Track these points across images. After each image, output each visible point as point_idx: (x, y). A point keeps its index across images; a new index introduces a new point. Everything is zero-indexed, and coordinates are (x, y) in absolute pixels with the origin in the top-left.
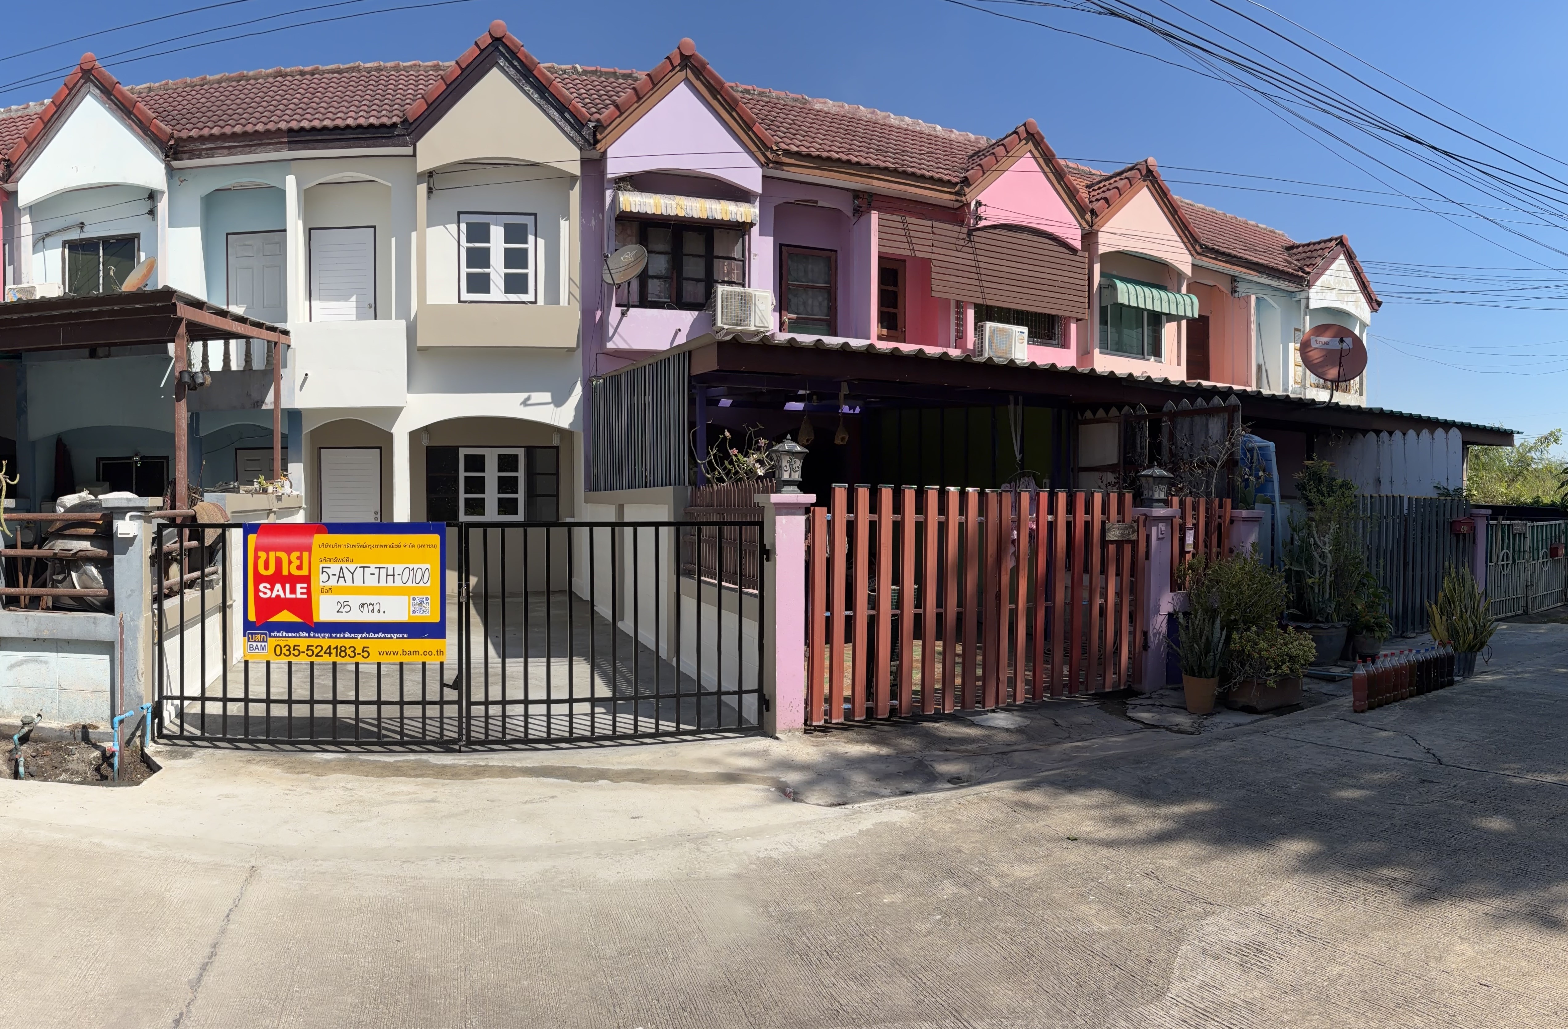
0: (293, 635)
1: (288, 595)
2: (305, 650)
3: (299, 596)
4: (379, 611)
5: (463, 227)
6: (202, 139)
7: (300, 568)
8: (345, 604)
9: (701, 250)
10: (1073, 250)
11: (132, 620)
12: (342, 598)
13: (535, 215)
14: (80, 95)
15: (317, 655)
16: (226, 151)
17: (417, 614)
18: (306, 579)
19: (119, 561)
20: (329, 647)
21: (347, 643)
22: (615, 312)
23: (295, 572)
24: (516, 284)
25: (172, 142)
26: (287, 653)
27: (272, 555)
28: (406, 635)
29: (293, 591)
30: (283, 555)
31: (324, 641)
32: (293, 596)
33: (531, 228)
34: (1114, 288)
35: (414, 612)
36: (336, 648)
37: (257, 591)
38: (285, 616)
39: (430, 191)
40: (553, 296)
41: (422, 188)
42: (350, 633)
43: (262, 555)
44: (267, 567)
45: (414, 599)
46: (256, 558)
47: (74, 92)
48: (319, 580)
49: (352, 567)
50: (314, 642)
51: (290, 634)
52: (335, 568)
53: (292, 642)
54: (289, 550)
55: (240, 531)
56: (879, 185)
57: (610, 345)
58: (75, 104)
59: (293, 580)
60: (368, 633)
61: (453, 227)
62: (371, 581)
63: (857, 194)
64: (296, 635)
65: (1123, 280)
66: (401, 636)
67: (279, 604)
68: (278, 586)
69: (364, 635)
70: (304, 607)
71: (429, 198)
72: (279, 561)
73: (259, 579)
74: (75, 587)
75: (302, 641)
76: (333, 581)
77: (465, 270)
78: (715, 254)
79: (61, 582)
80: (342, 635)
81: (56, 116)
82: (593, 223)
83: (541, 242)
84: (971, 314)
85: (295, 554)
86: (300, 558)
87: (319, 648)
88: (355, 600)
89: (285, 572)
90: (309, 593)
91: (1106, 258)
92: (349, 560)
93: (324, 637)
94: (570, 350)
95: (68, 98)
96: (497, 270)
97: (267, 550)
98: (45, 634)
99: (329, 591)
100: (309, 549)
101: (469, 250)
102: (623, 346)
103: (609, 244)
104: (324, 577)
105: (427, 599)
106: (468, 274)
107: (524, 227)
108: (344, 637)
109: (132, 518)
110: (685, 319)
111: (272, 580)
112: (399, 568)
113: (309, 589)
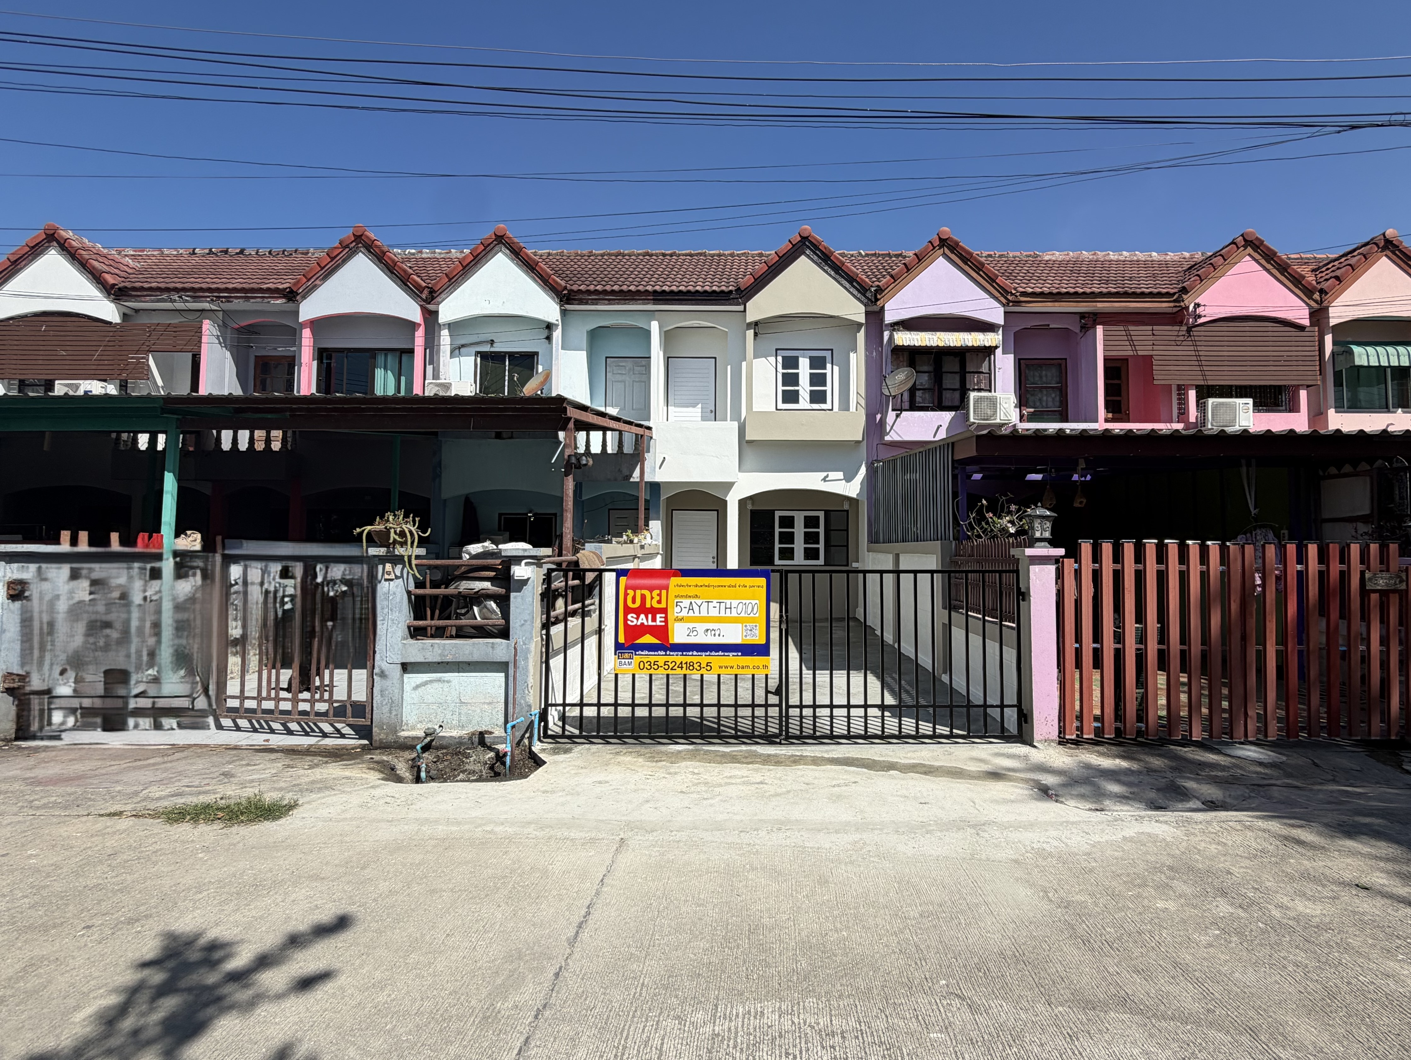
0: (653, 653)
1: (650, 623)
2: (662, 665)
3: (658, 623)
4: (719, 635)
5: (780, 359)
6: (589, 292)
7: (659, 602)
8: (693, 630)
9: (957, 368)
10: (1300, 328)
11: (525, 644)
12: (691, 625)
13: (832, 350)
14: (494, 251)
15: (672, 669)
16: (606, 302)
17: (748, 638)
18: (664, 611)
19: (515, 597)
20: (681, 663)
21: (695, 659)
22: (891, 415)
23: (656, 605)
24: (818, 397)
25: (565, 292)
26: (649, 667)
27: (639, 593)
28: (740, 654)
29: (654, 619)
30: (647, 593)
31: (677, 658)
32: (654, 624)
33: (829, 359)
35: (746, 636)
36: (686, 663)
37: (626, 620)
38: (648, 639)
39: (756, 335)
40: (845, 405)
41: (750, 333)
42: (697, 652)
43: (631, 592)
44: (634, 601)
45: (746, 626)
46: (626, 595)
47: (488, 248)
48: (674, 612)
49: (699, 602)
50: (670, 659)
51: (651, 653)
52: (686, 602)
53: (652, 659)
54: (651, 589)
55: (614, 574)
56: (1101, 306)
57: (887, 438)
58: (489, 257)
59: (653, 612)
60: (711, 652)
61: (772, 359)
62: (714, 613)
63: (1082, 315)
64: (656, 653)
66: (735, 654)
67: (643, 630)
68: (642, 616)
69: (707, 654)
70: (662, 632)
71: (755, 339)
72: (643, 597)
73: (628, 610)
74: (476, 619)
75: (660, 658)
76: (684, 613)
77: (780, 388)
78: (967, 370)
79: (464, 615)
80: (691, 653)
81: (473, 263)
82: (874, 354)
83: (836, 369)
84: (1192, 393)
85: (656, 592)
86: (660, 595)
87: (674, 664)
88: (701, 627)
89: (648, 605)
90: (666, 621)
92: (696, 597)
93: (677, 655)
94: (858, 442)
95: (484, 253)
96: (804, 388)
97: (635, 588)
98: (449, 658)
99: (681, 620)
100: (667, 588)
101: (783, 374)
102: (897, 438)
103: (888, 367)
104: (678, 609)
105: (756, 626)
106: (783, 391)
107: (824, 359)
108: (692, 655)
109: (527, 564)
110: (947, 417)
111: (638, 612)
112: (735, 603)
113: (666, 618)
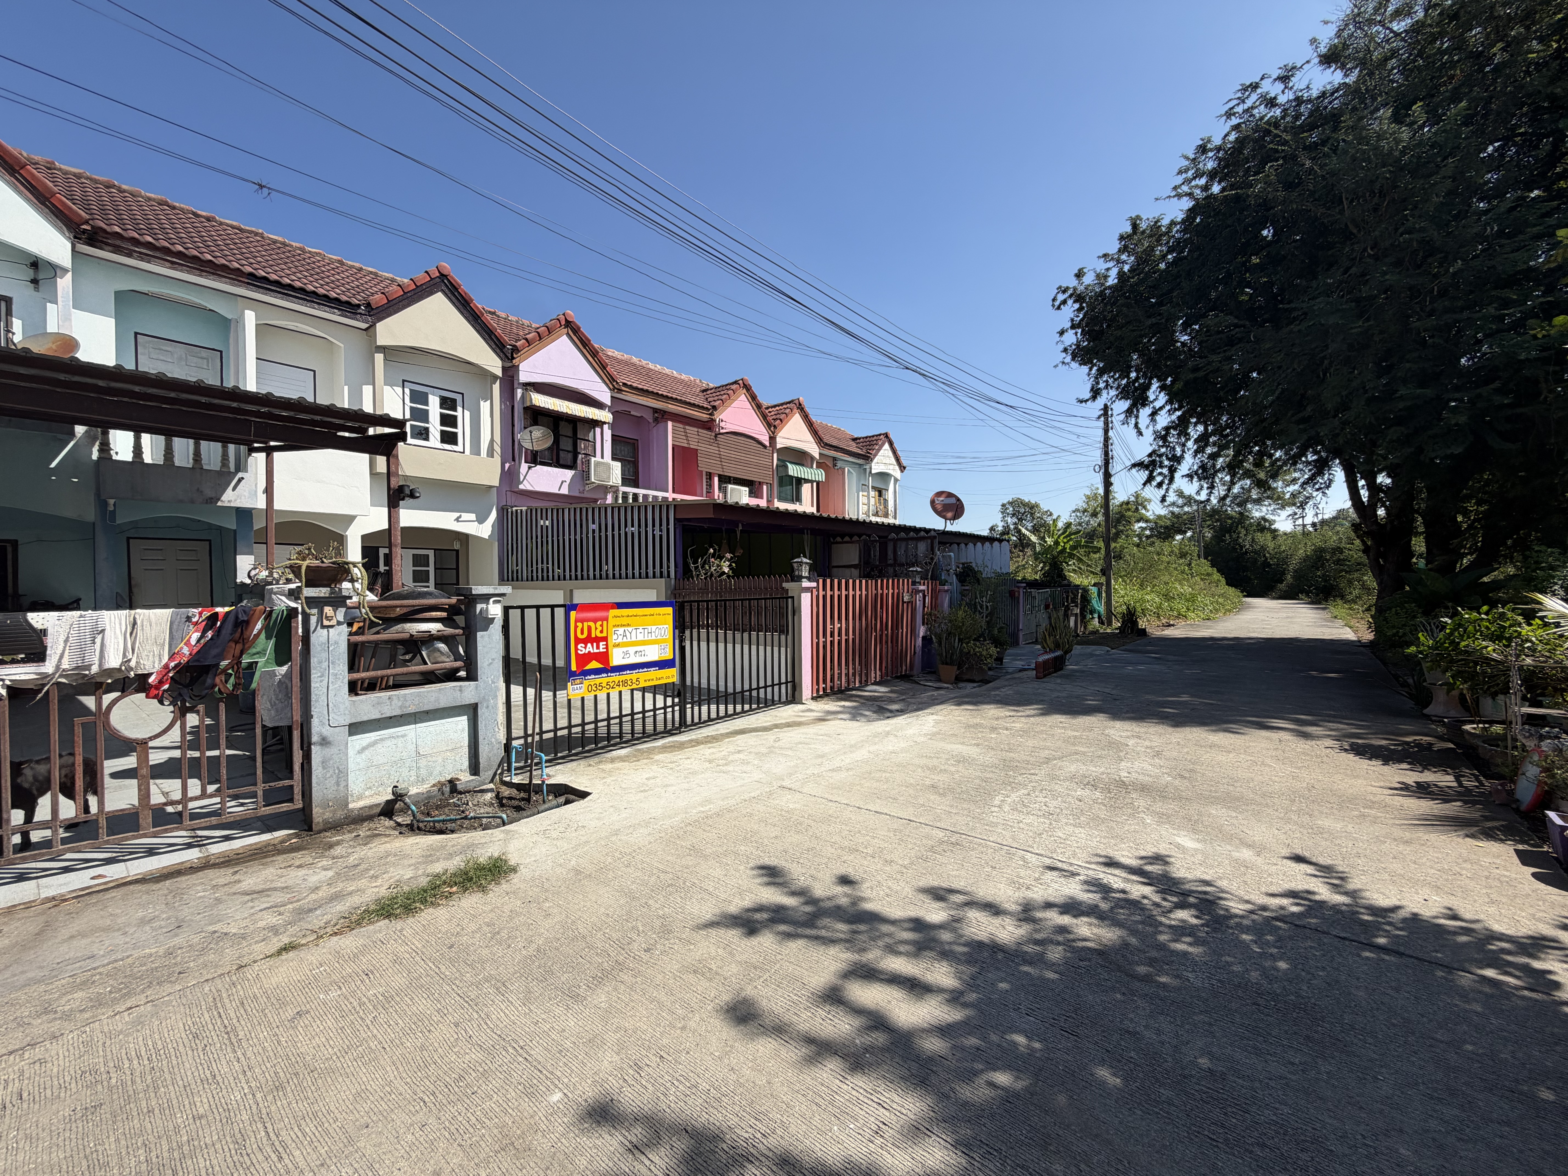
1: (596, 651)
2: (604, 685)
3: (601, 650)
4: (644, 655)
5: (407, 391)
7: (602, 632)
8: (627, 653)
10: (765, 447)
12: (625, 649)
17: (661, 655)
18: (605, 639)
19: (482, 637)
20: (616, 682)
21: (628, 677)
23: (599, 635)
26: (595, 689)
27: (586, 624)
28: (657, 668)
29: (598, 648)
30: (592, 624)
31: (613, 678)
32: (598, 651)
34: (787, 467)
35: (659, 654)
36: (622, 681)
37: (576, 649)
38: (594, 665)
42: (627, 671)
43: (579, 625)
44: (582, 633)
45: (660, 646)
46: (576, 627)
48: (613, 639)
49: (630, 629)
50: (610, 679)
51: (596, 676)
52: (621, 630)
53: (598, 681)
54: (595, 621)
55: (562, 610)
59: (598, 640)
60: (640, 669)
61: (399, 390)
62: (640, 637)
64: (603, 676)
65: (791, 463)
66: (655, 669)
67: (590, 657)
68: (589, 645)
69: (637, 671)
70: (604, 657)
72: (589, 628)
73: (578, 641)
74: (426, 664)
75: (604, 680)
76: (620, 640)
79: (409, 661)
80: (618, 674)
84: (716, 479)
85: (599, 623)
86: (602, 626)
87: (612, 684)
88: (632, 650)
89: (593, 636)
90: (607, 648)
91: (782, 451)
92: (628, 625)
93: (614, 676)
97: (582, 621)
98: (412, 709)
99: (618, 645)
100: (606, 619)
104: (615, 637)
105: (666, 646)
108: (625, 674)
109: (494, 602)
111: (585, 641)
112: (654, 628)
113: (607, 645)
